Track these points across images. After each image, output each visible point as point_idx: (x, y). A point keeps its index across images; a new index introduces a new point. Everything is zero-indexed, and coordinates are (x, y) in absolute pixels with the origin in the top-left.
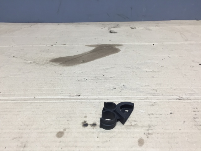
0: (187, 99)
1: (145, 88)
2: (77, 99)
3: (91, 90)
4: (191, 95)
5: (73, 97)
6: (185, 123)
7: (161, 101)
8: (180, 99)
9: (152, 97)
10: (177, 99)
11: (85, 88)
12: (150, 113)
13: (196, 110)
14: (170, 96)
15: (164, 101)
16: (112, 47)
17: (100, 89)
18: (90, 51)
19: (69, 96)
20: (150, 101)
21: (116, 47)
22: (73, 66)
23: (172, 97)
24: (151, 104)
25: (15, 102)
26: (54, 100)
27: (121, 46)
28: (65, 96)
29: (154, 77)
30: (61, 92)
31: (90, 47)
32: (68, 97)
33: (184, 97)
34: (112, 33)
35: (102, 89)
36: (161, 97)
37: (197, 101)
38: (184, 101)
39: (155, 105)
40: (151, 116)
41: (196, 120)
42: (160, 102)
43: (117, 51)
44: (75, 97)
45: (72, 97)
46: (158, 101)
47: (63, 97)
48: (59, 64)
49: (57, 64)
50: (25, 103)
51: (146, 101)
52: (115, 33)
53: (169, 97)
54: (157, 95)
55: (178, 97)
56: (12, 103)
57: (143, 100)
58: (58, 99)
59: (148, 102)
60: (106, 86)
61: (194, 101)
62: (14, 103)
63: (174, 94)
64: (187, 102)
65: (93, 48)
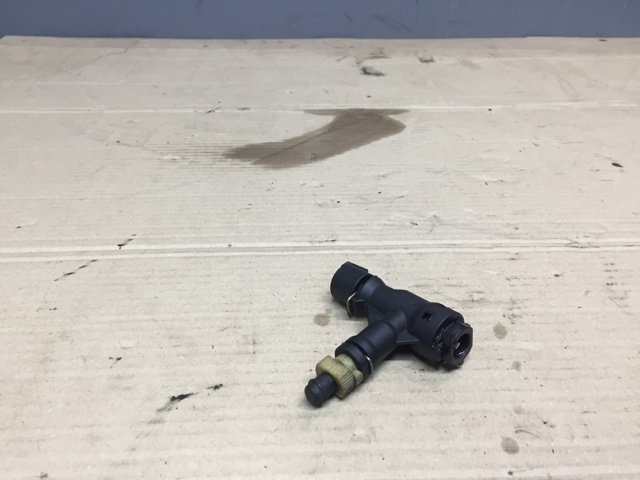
0: (590, 245)
1: (488, 221)
2: (333, 248)
3: (358, 228)
4: (599, 236)
5: (321, 245)
6: (589, 294)
7: (531, 249)
8: (574, 245)
9: (508, 241)
10: (566, 245)
11: (343, 223)
12: (509, 275)
13: (610, 267)
14: (550, 238)
15: (538, 249)
16: (381, 117)
17: (379, 225)
18: (325, 128)
19: (311, 242)
20: (507, 250)
21: (391, 116)
22: (293, 169)
23: (556, 241)
24: (509, 256)
25: (185, 255)
26: (280, 251)
27: (404, 114)
28: (300, 241)
29: (507, 195)
30: (287, 233)
31: (319, 117)
32: (308, 244)
33: (582, 241)
34: (369, 74)
35: (385, 225)
36: (529, 241)
37: (612, 248)
38: (582, 250)
39: (519, 259)
40: (514, 282)
41: (612, 287)
42: (528, 252)
43: (395, 128)
44: (324, 244)
45: (317, 245)
46: (524, 250)
47: (296, 244)
48: (253, 164)
49: (248, 164)
50: (211, 257)
51: (495, 250)
52: (378, 74)
53: (548, 241)
54: (518, 238)
55: (568, 242)
56: (181, 258)
57: (490, 248)
58: (287, 249)
59: (502, 252)
60: (392, 218)
61: (607, 249)
62: (185, 258)
63: (557, 236)
64: (591, 252)
65: (329, 119)
